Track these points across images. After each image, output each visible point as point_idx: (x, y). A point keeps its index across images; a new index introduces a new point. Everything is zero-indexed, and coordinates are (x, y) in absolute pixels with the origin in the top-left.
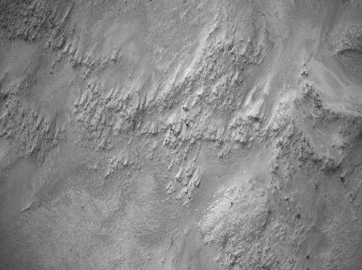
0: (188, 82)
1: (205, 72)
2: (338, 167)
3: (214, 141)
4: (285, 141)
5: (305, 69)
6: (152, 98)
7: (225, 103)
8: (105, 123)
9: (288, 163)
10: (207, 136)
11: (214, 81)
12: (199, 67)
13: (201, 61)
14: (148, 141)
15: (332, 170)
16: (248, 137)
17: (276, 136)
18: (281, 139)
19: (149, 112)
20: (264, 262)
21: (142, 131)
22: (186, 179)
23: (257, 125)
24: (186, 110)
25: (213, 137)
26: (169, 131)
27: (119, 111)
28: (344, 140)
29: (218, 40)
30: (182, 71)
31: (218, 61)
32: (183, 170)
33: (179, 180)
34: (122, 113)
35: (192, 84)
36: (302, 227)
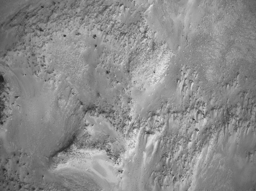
0: (199, 149)
1: (189, 158)
2: (86, 111)
3: (174, 112)
4: (127, 122)
5: (121, 175)
6: (220, 133)
7: (172, 140)
8: (247, 109)
9: (122, 107)
10: (179, 114)
11: (182, 154)
12: (194, 161)
13: (193, 166)
14: (216, 103)
15: (90, 109)
16: (152, 119)
17: (133, 124)
18: (130, 123)
19: (220, 123)
20: (125, 37)
21: (222, 109)
22: (187, 83)
23: (147, 129)
24: (197, 130)
25: (176, 115)
26: (205, 113)
27: (240, 120)
28: (86, 131)
29: (184, 183)
30: (204, 156)
31: (182, 168)
32: (189, 89)
33: (191, 81)
34: (238, 119)
35: (196, 148)
36: (103, 65)
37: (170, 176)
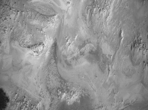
37: (97, 8)
